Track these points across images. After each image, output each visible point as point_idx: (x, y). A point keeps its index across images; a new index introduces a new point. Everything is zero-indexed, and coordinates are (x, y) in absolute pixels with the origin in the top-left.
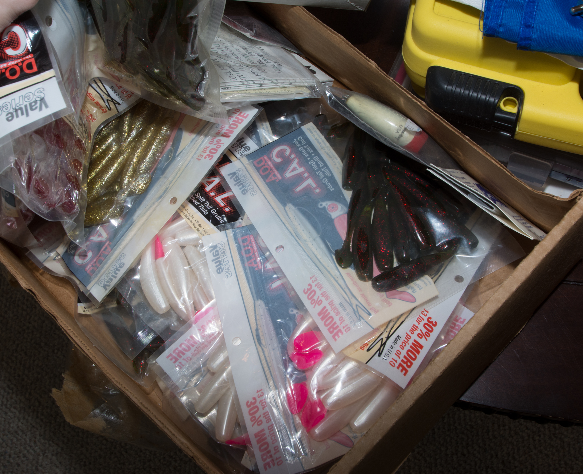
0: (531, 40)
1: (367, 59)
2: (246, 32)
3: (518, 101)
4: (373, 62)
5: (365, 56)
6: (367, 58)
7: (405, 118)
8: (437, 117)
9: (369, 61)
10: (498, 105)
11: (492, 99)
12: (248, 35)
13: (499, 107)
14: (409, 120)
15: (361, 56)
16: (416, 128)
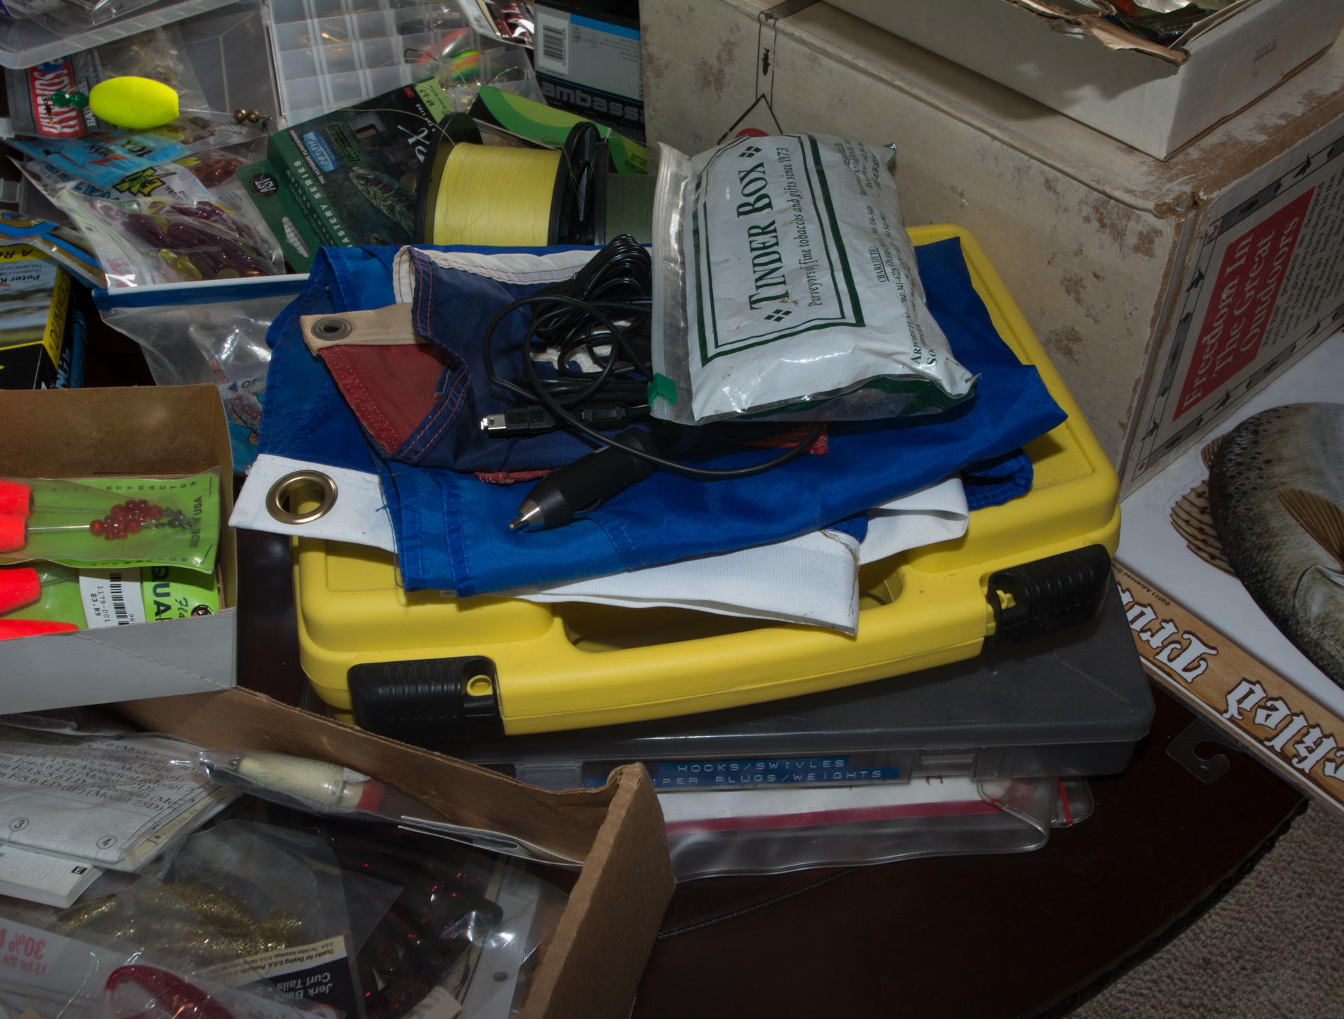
0: (470, 579)
1: (251, 694)
2: (63, 726)
3: (488, 676)
4: (262, 695)
5: (247, 690)
6: (251, 691)
7: (339, 769)
8: (382, 740)
9: (256, 695)
10: (463, 692)
11: (452, 687)
12: (68, 731)
13: (466, 693)
14: (346, 770)
15: (242, 692)
16: (361, 777)
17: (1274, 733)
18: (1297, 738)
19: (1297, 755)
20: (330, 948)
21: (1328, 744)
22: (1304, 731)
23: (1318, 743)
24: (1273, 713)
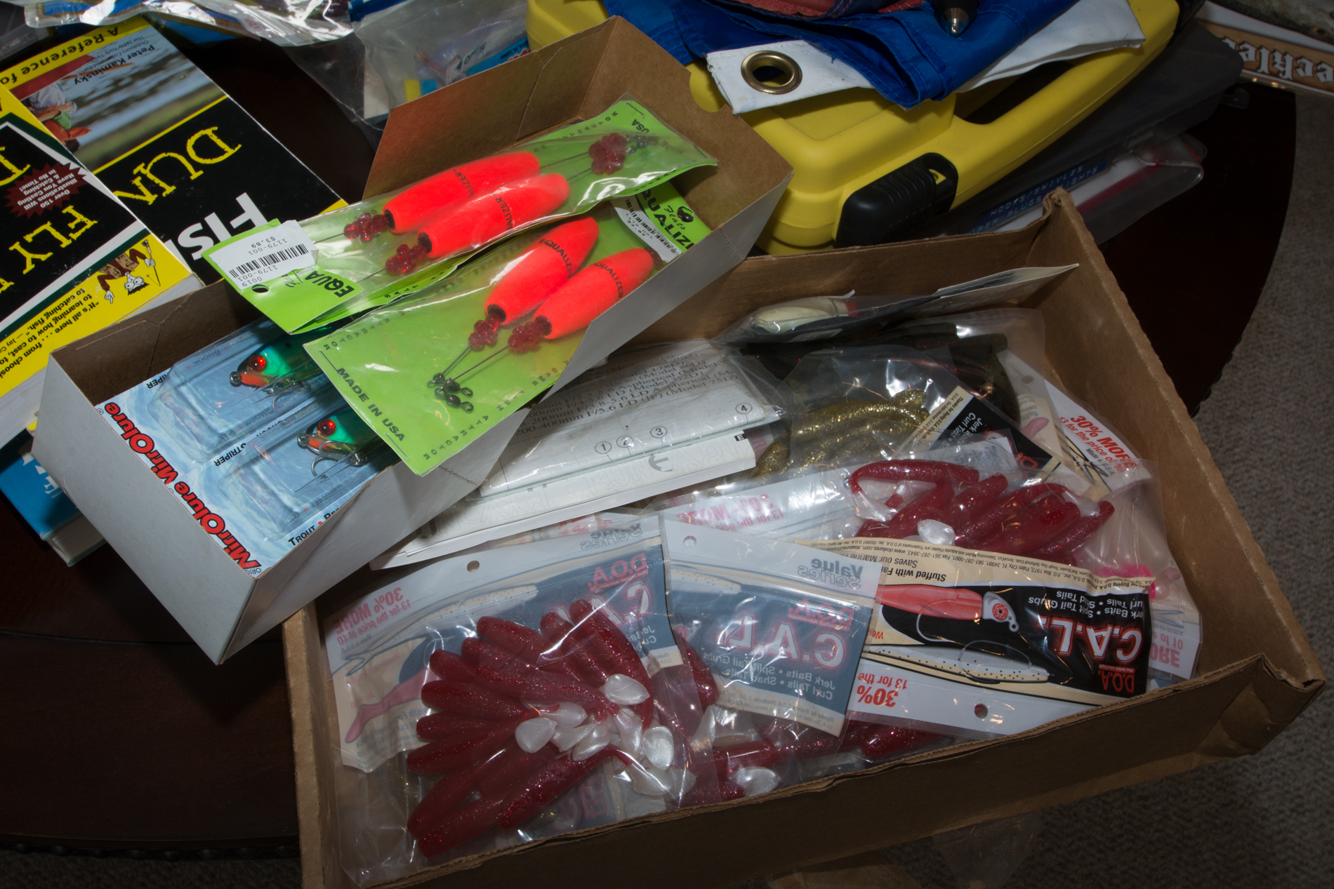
17: (1258, 63)
18: (1271, 62)
19: (1279, 72)
20: (958, 398)
21: (1289, 59)
22: (1271, 56)
23: (1284, 60)
24: (1248, 52)
